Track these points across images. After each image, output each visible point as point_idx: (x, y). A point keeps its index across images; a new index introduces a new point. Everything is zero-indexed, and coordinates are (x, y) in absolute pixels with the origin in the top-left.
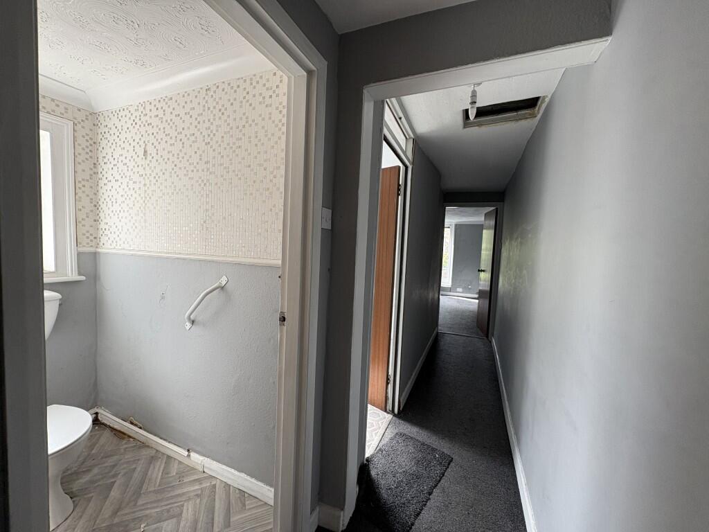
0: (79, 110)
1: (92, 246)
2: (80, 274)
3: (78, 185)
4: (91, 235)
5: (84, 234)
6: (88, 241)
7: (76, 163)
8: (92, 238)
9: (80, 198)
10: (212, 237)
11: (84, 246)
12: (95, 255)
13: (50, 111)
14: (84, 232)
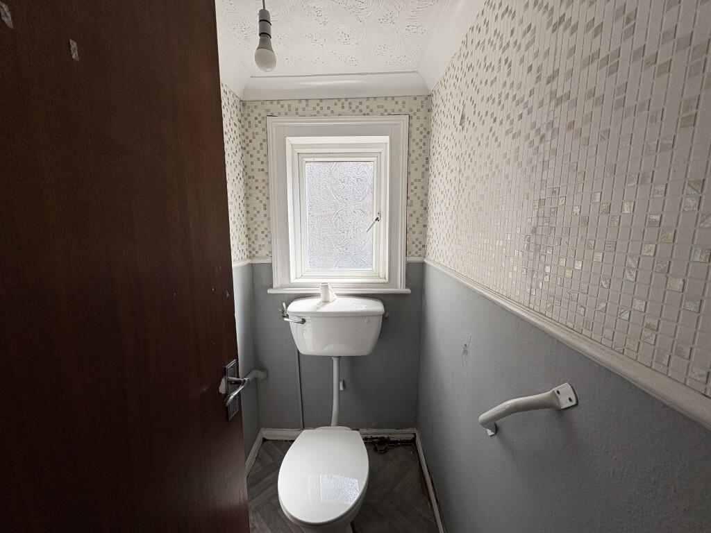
0: (415, 99)
1: (419, 256)
2: (407, 286)
3: (412, 187)
4: (420, 243)
5: (413, 243)
6: (417, 249)
7: (410, 162)
8: (420, 246)
9: (412, 201)
10: (548, 269)
11: (413, 256)
12: (422, 266)
13: (390, 112)
14: (414, 240)
